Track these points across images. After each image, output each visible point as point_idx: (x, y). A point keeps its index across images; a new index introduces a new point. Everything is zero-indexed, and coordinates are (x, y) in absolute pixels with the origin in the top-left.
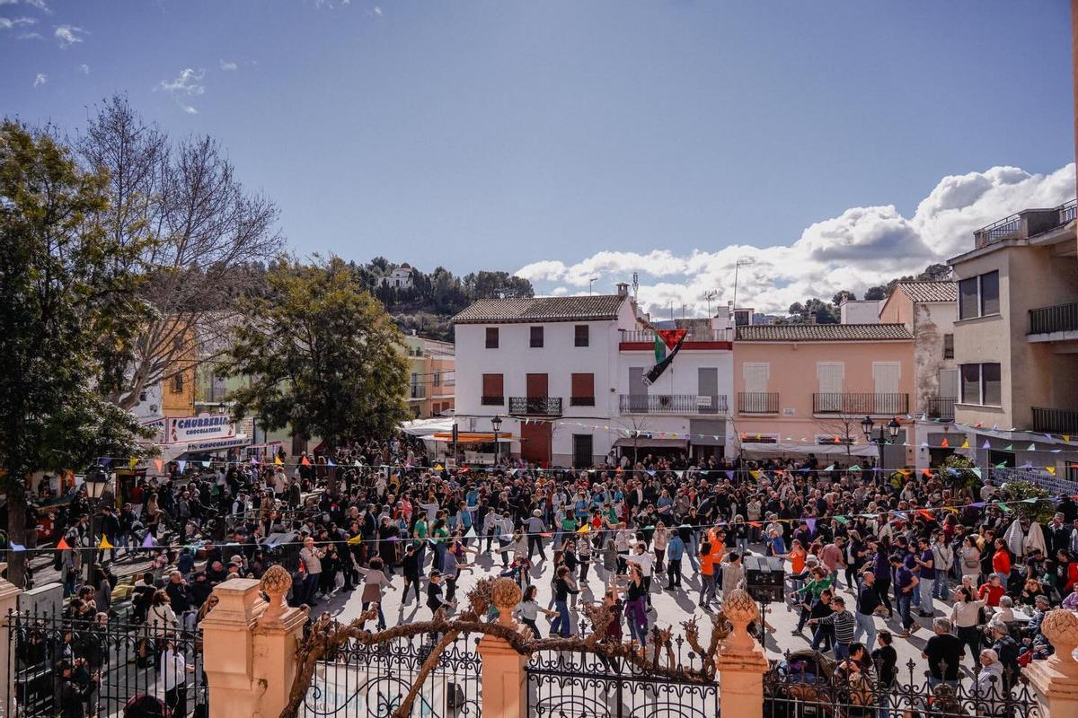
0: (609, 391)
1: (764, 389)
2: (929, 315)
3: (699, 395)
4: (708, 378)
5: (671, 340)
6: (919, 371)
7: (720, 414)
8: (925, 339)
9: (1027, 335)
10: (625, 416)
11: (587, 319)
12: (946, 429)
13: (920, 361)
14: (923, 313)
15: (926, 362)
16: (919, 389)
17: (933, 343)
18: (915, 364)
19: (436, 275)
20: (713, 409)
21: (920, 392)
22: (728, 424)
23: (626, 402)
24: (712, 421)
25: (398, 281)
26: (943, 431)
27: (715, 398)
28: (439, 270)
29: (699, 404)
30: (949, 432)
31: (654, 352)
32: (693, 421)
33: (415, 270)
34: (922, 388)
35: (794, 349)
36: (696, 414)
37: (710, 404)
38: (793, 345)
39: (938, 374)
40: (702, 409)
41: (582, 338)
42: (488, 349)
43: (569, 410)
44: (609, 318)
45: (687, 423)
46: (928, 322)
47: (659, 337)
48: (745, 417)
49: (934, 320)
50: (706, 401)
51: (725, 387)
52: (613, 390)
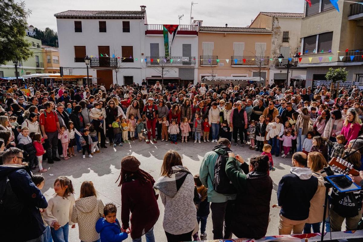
0: (140, 54)
1: (211, 54)
2: (278, 23)
3: (183, 56)
4: (187, 49)
5: (171, 30)
6: (273, 47)
7: (192, 65)
8: (276, 33)
9: (348, 16)
10: (149, 67)
11: (129, 18)
12: (281, 71)
13: (273, 43)
14: (276, 21)
15: (276, 43)
16: (272, 55)
17: (279, 35)
18: (272, 44)
19: (46, 31)
20: (189, 63)
21: (272, 56)
22: (195, 70)
23: (149, 60)
24: (188, 69)
25: (28, 33)
26: (280, 72)
27: (190, 58)
28: (47, 29)
29: (183, 61)
30: (282, 73)
31: (163, 35)
32: (180, 69)
33: (36, 29)
34: (273, 55)
35: (225, 36)
36: (181, 65)
37: (188, 61)
38: (225, 34)
39: (280, 49)
40: (184, 63)
41: (126, 28)
42: (76, 33)
43: (120, 64)
44: (140, 18)
45: (177, 70)
46: (278, 26)
47: (165, 28)
48: (202, 67)
49: (280, 25)
50: (186, 59)
51: (195, 53)
52: (143, 54)
